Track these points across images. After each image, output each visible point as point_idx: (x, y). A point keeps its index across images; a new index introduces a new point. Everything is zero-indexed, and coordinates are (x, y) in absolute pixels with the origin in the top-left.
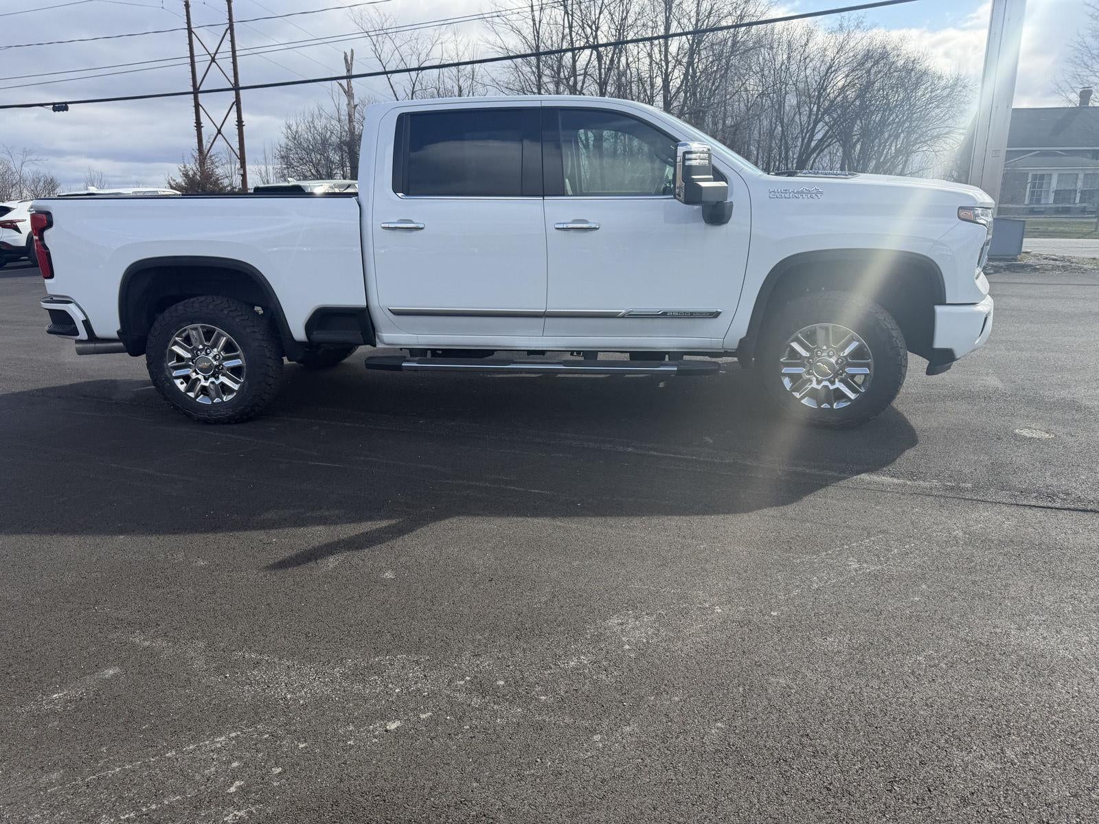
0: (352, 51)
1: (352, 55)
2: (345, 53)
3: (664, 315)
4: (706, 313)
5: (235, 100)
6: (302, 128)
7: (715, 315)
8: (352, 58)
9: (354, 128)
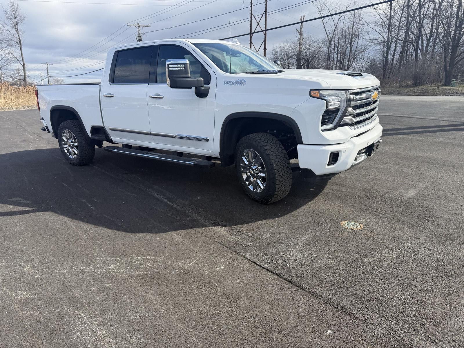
0: (304, 15)
1: (304, 17)
2: (301, 17)
3: (188, 138)
4: (203, 139)
5: (264, 40)
6: (279, 51)
7: (207, 140)
8: (304, 18)
9: (301, 49)
